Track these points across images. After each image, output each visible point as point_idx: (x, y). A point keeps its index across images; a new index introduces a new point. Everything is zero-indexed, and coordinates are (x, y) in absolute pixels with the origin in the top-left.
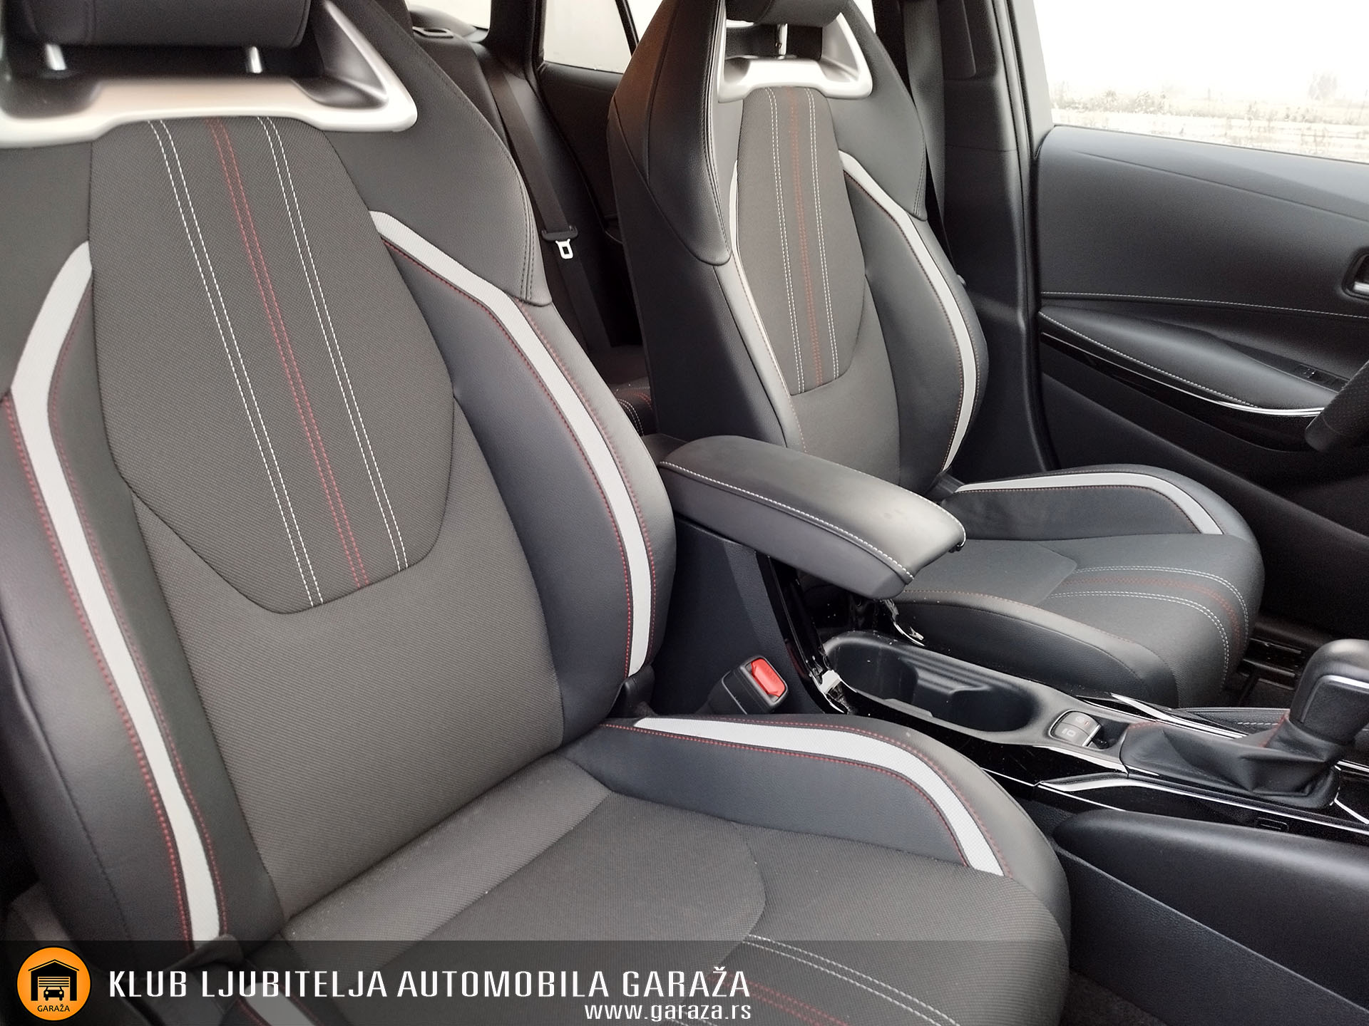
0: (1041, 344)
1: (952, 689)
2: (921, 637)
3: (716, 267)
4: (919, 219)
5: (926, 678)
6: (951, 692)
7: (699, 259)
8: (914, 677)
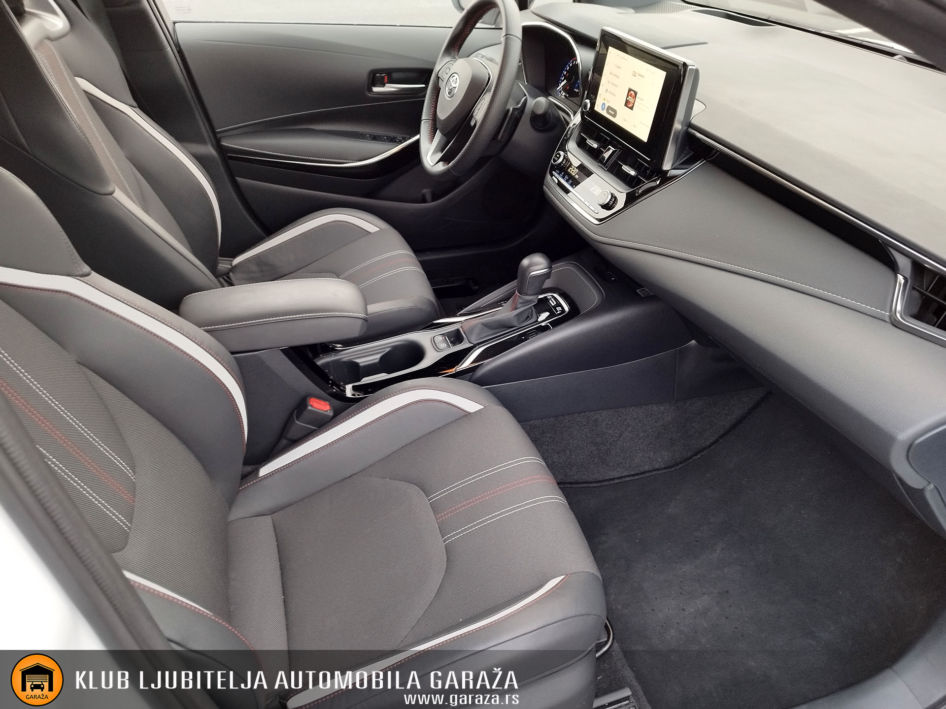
0: (230, 161)
1: (377, 359)
2: (340, 345)
3: (113, 195)
4: (135, 107)
5: (362, 361)
6: (378, 360)
7: (100, 194)
8: (357, 364)
